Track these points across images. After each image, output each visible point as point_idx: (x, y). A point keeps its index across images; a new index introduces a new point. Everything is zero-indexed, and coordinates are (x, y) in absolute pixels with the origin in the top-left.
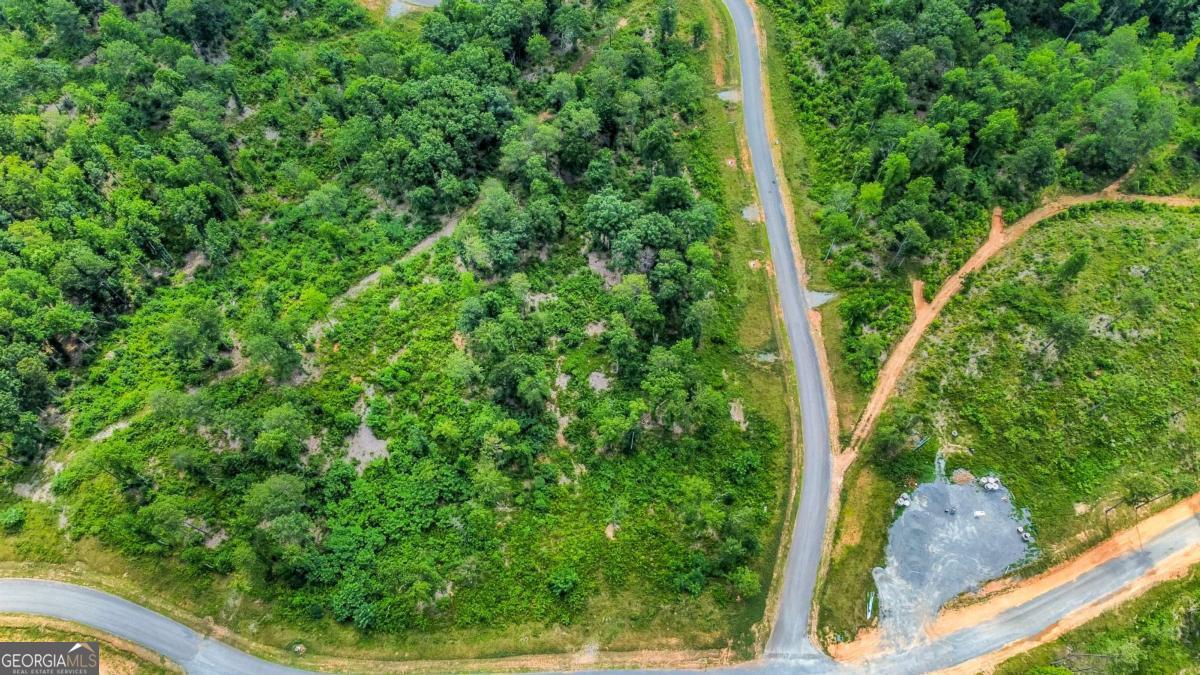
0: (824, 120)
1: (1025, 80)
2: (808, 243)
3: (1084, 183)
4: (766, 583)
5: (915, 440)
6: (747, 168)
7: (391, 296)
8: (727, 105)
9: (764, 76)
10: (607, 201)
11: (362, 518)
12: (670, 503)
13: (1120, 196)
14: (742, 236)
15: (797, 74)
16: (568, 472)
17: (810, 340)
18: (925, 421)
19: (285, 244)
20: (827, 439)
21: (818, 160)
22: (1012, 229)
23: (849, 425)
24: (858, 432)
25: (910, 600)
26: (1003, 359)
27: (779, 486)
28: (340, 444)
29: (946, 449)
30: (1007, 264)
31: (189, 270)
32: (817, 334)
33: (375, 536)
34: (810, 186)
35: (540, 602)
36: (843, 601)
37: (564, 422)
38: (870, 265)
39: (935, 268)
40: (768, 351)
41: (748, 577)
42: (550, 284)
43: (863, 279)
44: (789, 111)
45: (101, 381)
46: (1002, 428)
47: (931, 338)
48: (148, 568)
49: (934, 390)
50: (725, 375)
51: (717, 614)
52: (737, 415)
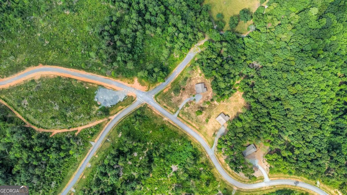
0: (61, 173)
1: (25, 153)
2: (85, 154)
3: (31, 130)
4: (137, 110)
5: (100, 112)
6: (83, 174)
8: (75, 189)
10: (113, 180)
11: (181, 158)
12: (140, 130)
13: (28, 124)
14: (94, 162)
15: (58, 186)
16: (150, 144)
17: (100, 138)
18: (96, 114)
20: (111, 122)
21: (69, 167)
22: (52, 132)
23: (106, 122)
24: (106, 120)
25: (120, 95)
26: (76, 114)
27: (123, 121)
28: (178, 171)
29: (97, 108)
30: (59, 127)
32: (98, 138)
33: (181, 154)
34: (75, 163)
35: (166, 130)
36: (129, 101)
37: (145, 152)
38: (80, 143)
39: (71, 134)
40: (108, 141)
41: (139, 113)
42: (131, 175)
43: (83, 141)
44: (65, 180)
46: (87, 105)
47: (83, 125)
48: (212, 171)
49: (91, 117)
50: (117, 142)
51: (146, 111)
52: (120, 135)
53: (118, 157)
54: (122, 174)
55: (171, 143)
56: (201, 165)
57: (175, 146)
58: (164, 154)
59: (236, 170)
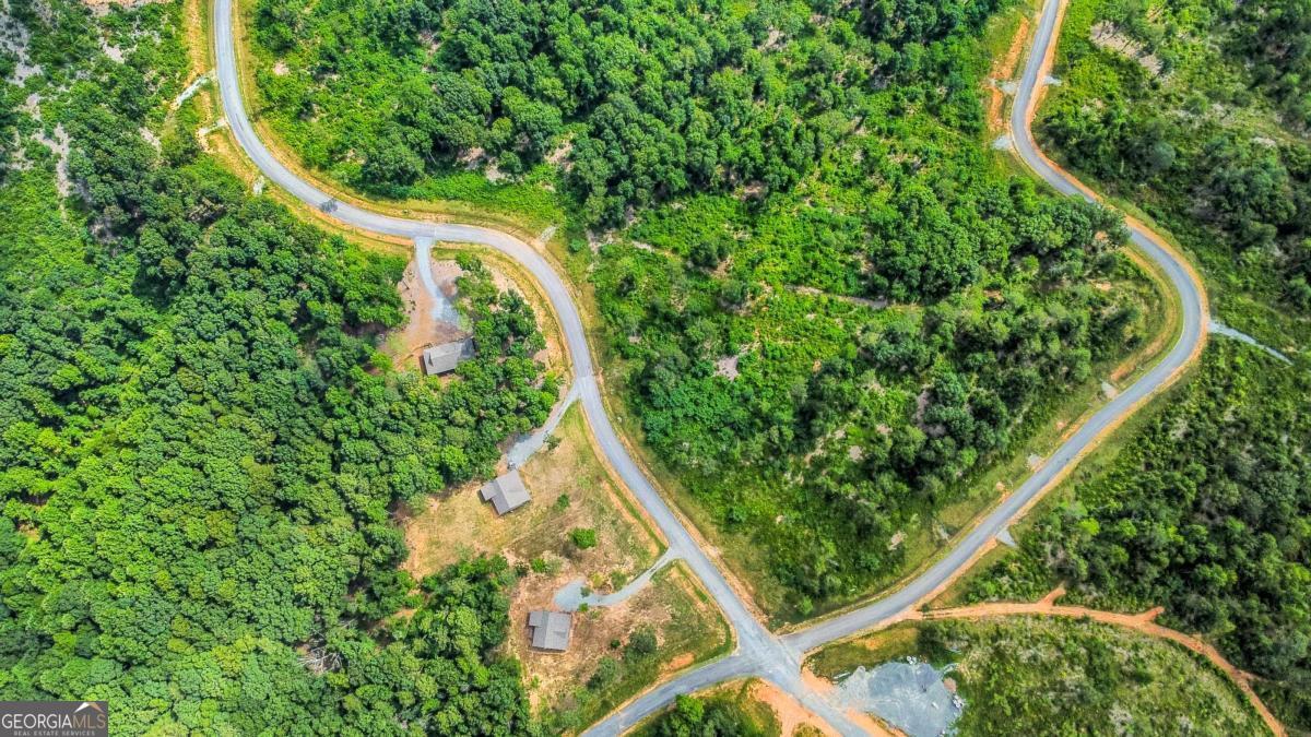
0: (1142, 460)
1: (1272, 572)
2: (1042, 506)
3: (1232, 655)
4: (812, 615)
5: (953, 647)
6: (1065, 437)
7: (813, 310)
8: (1101, 393)
9: (1142, 401)
10: (957, 385)
11: (695, 395)
12: (817, 538)
13: (1243, 682)
14: (1014, 466)
15: (1163, 420)
16: (794, 474)
17: (976, 548)
18: (970, 646)
19: (801, 228)
20: (918, 598)
21: (1109, 475)
22: (1154, 626)
23: (937, 604)
24: (935, 613)
26: (1046, 669)
27: (872, 588)
28: (719, 353)
29: (961, 667)
30: (1122, 637)
31: (747, 191)
32: (981, 552)
33: (691, 410)
34: (1084, 483)
35: (720, 511)
36: (834, 661)
37: (819, 452)
38: (1054, 554)
39: (1081, 594)
40: (948, 532)
41: (807, 604)
42: (888, 385)
43: (1039, 556)
44: (1131, 434)
45: (661, 217)
46: (999, 690)
47: (1029, 619)
48: (601, 323)
49: (994, 640)
50: (914, 517)
51: (780, 600)
52: (896, 539)
53: (921, 462)
54: (921, 400)
55: (715, 458)
56: (631, 351)
57: (704, 444)
58: (752, 424)
59: (515, 305)
